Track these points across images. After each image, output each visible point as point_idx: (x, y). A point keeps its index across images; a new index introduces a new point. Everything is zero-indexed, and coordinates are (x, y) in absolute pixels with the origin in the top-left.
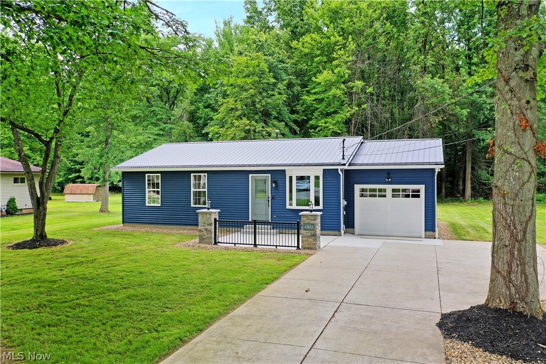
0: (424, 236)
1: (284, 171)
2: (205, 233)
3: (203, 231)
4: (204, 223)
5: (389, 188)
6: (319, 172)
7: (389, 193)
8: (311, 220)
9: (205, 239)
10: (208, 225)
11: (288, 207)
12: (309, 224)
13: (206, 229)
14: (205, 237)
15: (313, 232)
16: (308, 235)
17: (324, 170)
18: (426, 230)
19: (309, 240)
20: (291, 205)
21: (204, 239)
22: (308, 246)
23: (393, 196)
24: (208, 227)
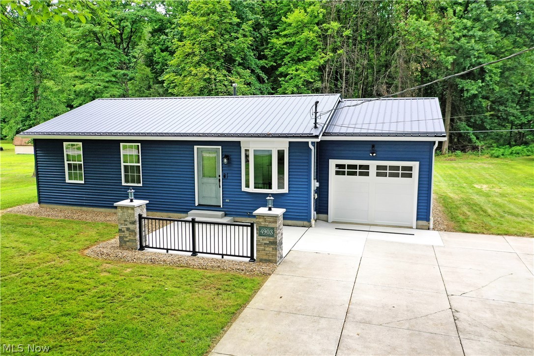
0: (415, 227)
1: (239, 142)
2: (127, 233)
3: (124, 232)
4: (125, 221)
5: (373, 164)
6: (283, 145)
7: (373, 171)
8: (270, 222)
9: (128, 241)
10: (130, 223)
11: (244, 189)
12: (266, 228)
13: (128, 229)
14: (127, 239)
15: (272, 238)
16: (265, 242)
17: (290, 143)
18: (418, 219)
19: (267, 249)
20: (247, 186)
21: (125, 242)
22: (265, 257)
23: (378, 175)
24: (131, 227)
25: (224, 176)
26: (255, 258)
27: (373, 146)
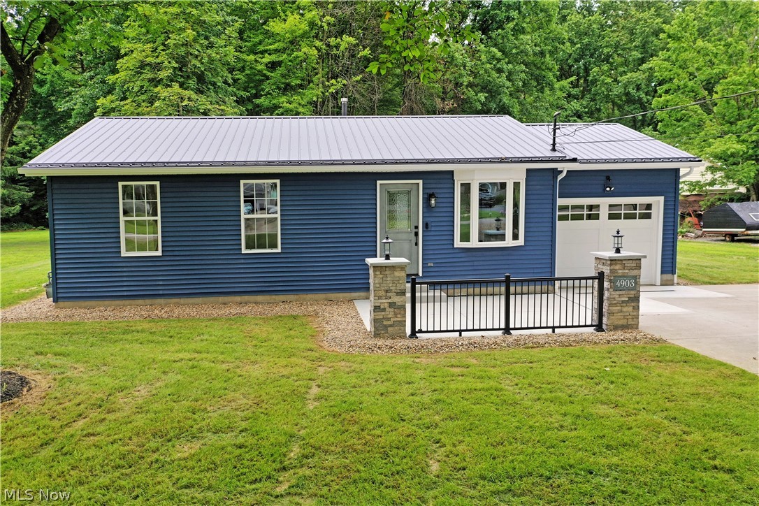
0: (658, 282)
1: (452, 172)
2: (390, 312)
3: (384, 310)
4: (387, 291)
5: (604, 203)
7: (604, 212)
8: (631, 269)
9: (391, 326)
10: (397, 294)
11: (458, 243)
12: (624, 277)
13: (392, 305)
14: (389, 323)
15: (633, 292)
16: (623, 299)
17: (528, 170)
18: (662, 272)
19: (624, 310)
21: (386, 327)
22: (620, 322)
23: (611, 217)
24: (397, 299)
25: (426, 226)
26: (604, 327)
27: (608, 178)
